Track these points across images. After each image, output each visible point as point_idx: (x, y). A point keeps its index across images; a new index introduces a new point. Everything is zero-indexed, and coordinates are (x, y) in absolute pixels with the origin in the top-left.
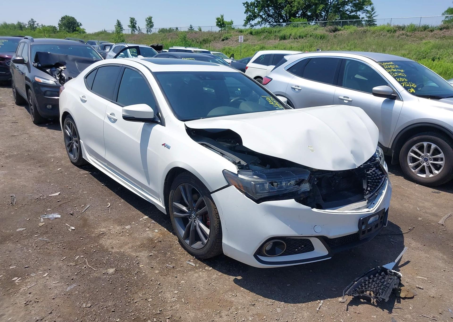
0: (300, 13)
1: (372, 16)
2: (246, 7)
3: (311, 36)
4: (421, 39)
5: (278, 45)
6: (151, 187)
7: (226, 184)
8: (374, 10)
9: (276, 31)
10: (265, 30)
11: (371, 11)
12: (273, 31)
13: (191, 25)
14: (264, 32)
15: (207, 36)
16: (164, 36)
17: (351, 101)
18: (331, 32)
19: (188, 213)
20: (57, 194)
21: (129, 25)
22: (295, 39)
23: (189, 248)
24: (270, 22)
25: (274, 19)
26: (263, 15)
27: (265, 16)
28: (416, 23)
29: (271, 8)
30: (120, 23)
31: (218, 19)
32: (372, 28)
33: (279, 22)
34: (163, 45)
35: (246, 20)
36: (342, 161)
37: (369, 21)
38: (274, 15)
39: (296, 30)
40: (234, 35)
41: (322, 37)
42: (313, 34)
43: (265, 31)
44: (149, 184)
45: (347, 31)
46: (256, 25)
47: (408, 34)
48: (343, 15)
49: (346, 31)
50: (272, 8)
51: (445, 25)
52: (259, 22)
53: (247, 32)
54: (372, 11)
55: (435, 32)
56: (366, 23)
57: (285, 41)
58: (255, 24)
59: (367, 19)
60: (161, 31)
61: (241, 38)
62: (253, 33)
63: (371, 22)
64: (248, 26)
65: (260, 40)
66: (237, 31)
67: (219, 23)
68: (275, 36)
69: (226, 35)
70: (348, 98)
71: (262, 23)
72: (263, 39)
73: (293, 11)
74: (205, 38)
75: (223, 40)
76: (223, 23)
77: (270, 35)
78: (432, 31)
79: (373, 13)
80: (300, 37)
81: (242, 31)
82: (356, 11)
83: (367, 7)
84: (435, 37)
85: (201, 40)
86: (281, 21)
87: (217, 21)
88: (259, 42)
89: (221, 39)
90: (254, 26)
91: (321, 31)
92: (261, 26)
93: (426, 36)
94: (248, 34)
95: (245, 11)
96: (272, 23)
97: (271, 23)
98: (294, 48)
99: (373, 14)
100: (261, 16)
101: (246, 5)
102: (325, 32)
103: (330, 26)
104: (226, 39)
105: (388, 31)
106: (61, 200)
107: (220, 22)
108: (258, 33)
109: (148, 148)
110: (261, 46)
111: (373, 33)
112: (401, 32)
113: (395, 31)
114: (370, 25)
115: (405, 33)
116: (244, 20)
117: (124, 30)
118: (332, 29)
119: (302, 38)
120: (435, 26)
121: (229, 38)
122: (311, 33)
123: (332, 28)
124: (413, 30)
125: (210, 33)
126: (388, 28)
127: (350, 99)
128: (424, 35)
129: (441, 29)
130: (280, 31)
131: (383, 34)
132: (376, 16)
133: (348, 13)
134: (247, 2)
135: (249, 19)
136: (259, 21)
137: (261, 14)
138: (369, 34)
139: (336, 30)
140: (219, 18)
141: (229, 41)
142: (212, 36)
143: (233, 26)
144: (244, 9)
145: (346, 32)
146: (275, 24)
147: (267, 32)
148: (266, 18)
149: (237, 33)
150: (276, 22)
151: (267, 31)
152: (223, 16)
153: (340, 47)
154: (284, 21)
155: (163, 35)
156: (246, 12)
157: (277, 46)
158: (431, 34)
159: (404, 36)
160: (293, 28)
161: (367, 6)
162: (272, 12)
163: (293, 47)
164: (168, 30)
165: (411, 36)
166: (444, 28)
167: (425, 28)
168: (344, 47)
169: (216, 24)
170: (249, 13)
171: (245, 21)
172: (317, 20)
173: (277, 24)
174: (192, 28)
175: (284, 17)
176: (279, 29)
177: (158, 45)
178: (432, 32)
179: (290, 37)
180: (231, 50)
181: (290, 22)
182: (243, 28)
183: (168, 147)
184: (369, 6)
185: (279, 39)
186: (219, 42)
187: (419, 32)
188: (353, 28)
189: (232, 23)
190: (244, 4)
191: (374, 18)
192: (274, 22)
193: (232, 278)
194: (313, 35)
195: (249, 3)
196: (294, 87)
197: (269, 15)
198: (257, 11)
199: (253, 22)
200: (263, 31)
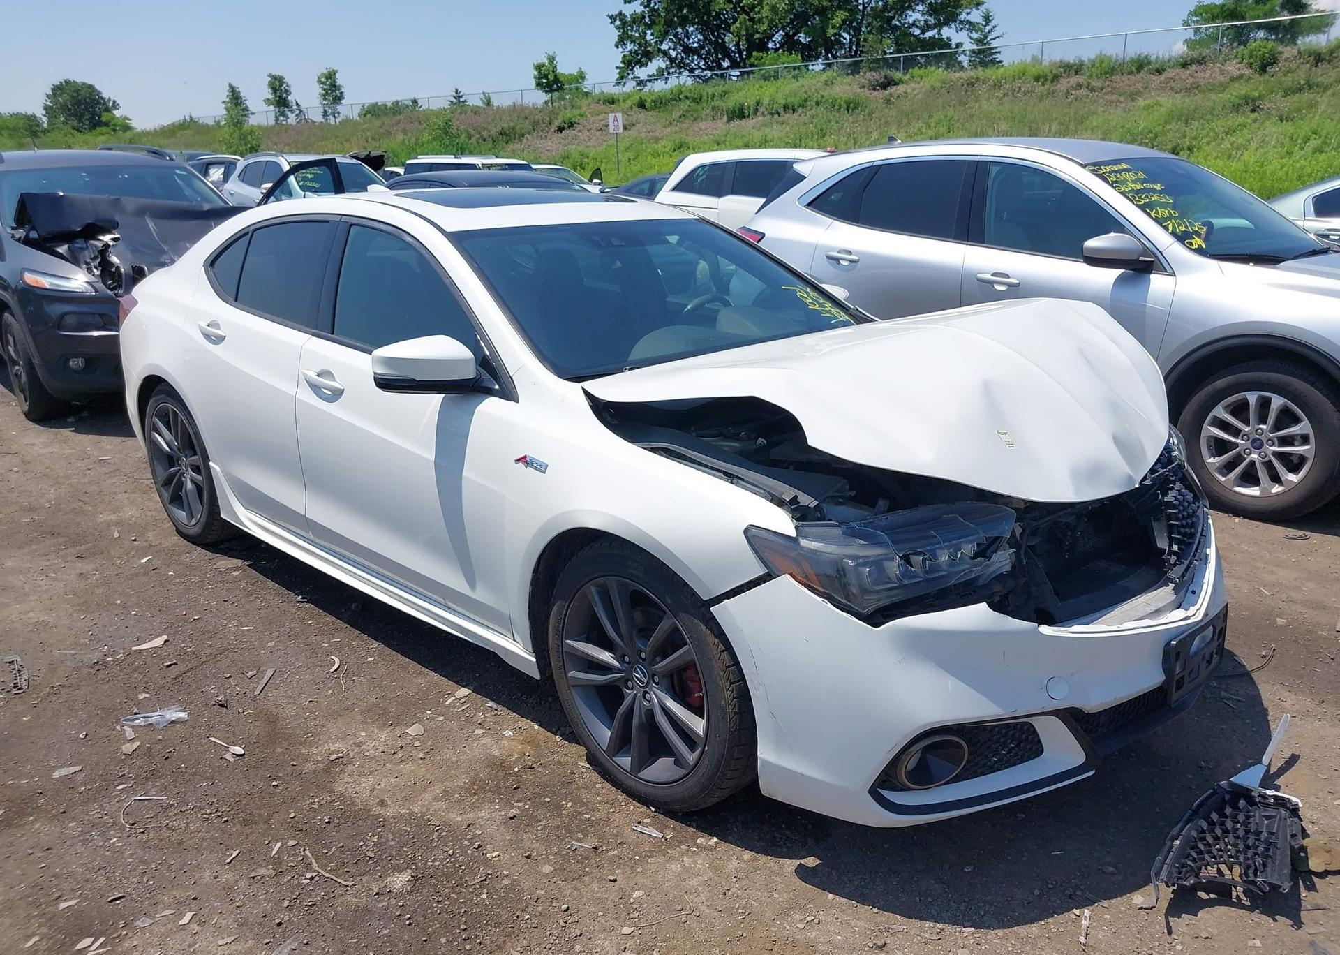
0: (778, 37)
1: (988, 39)
2: (617, 28)
3: (818, 103)
4: (1133, 96)
5: (726, 136)
6: (480, 595)
7: (760, 571)
8: (990, 21)
9: (714, 95)
10: (681, 92)
11: (984, 23)
12: (705, 94)
13: (457, 91)
14: (680, 99)
15: (512, 121)
16: (380, 127)
17: (1018, 285)
18: (875, 89)
19: (618, 670)
20: (159, 642)
21: (268, 100)
22: (772, 114)
23: (631, 782)
24: (692, 70)
25: (705, 59)
26: (669, 49)
27: (678, 53)
28: (1114, 50)
29: (691, 29)
30: (239, 92)
31: (539, 67)
32: (990, 73)
33: (720, 67)
34: (384, 154)
35: (622, 65)
36: (1094, 472)
37: (980, 52)
38: (702, 47)
39: (773, 89)
40: (590, 113)
41: (851, 106)
42: (822, 97)
43: (681, 96)
44: (472, 585)
45: (921, 83)
46: (651, 79)
47: (1094, 84)
48: (903, 39)
49: (919, 83)
50: (697, 29)
51: (1195, 54)
52: (660, 72)
53: (629, 103)
54: (987, 24)
55: (1170, 73)
56: (972, 59)
57: (743, 122)
58: (649, 76)
59: (975, 47)
60: (369, 112)
61: (616, 120)
62: (647, 105)
63: (985, 56)
64: (630, 85)
65: (671, 124)
66: (599, 100)
67: (544, 81)
68: (713, 109)
69: (569, 114)
70: (1008, 277)
71: (669, 74)
72: (678, 121)
73: (758, 32)
74: (505, 125)
75: (560, 129)
76: (556, 80)
77: (699, 107)
78: (1159, 71)
79: (988, 28)
80: (786, 107)
81: (613, 99)
82: (939, 25)
83: (968, 14)
84: (1172, 89)
85: (494, 131)
86: (726, 64)
87: (536, 73)
88: (668, 130)
89: (553, 128)
90: (648, 83)
91: (846, 87)
92: (666, 83)
93: (1146, 88)
94: (631, 108)
95: (616, 39)
96: (700, 70)
97: (697, 72)
98: (772, 141)
99: (989, 32)
100: (665, 53)
101: (618, 23)
102: (859, 90)
103: (870, 71)
104: (569, 127)
105: (1037, 79)
106: (175, 661)
107: (546, 77)
108: (661, 103)
109: (463, 473)
110: (677, 142)
111: (995, 85)
112: (1074, 80)
113: (1056, 78)
114: (984, 64)
115: (1085, 83)
116: (617, 68)
117: (253, 114)
118: (877, 81)
119: (794, 111)
120: (1167, 57)
121: (577, 121)
122: (817, 97)
123: (878, 77)
124: (1106, 73)
125: (519, 111)
126: (1034, 71)
127: (1011, 280)
128: (1139, 86)
129: (1185, 65)
130: (725, 93)
131: (1023, 89)
132: (998, 37)
133: (917, 32)
134: (620, 13)
135: (629, 64)
136: (659, 68)
137: (664, 47)
138: (982, 90)
139: (887, 84)
140: (544, 65)
141: (579, 131)
142: (526, 118)
143: (587, 86)
144: (615, 34)
145: (916, 86)
146: (709, 73)
147: (687, 97)
148: (679, 56)
149: (601, 107)
150: (710, 68)
151: (689, 95)
152: (554, 59)
153: (906, 132)
154: (734, 65)
155: (378, 123)
156: (621, 42)
157: (723, 139)
158: (1158, 79)
159: (1083, 92)
160: (762, 82)
161: (969, 11)
162: (695, 39)
163: (770, 137)
164: (390, 108)
165: (1102, 89)
166: (1192, 62)
167: (1140, 64)
168: (919, 130)
169: (533, 83)
170: (630, 47)
171: (618, 70)
172: (830, 55)
173: (715, 74)
174: (461, 100)
175: (733, 52)
176: (724, 89)
177: (368, 155)
178: (1160, 74)
179: (756, 110)
180: (588, 158)
181: (752, 65)
182: (616, 90)
183: (542, 468)
184: (974, 10)
185: (725, 118)
186: (549, 137)
187: (1125, 78)
188: (937, 75)
189: (581, 77)
190: (613, 18)
191: (994, 44)
192: (705, 70)
193: (791, 865)
194: (824, 100)
195: (626, 17)
196: (835, 254)
197: (688, 50)
198: (652, 37)
199: (642, 73)
200: (676, 97)
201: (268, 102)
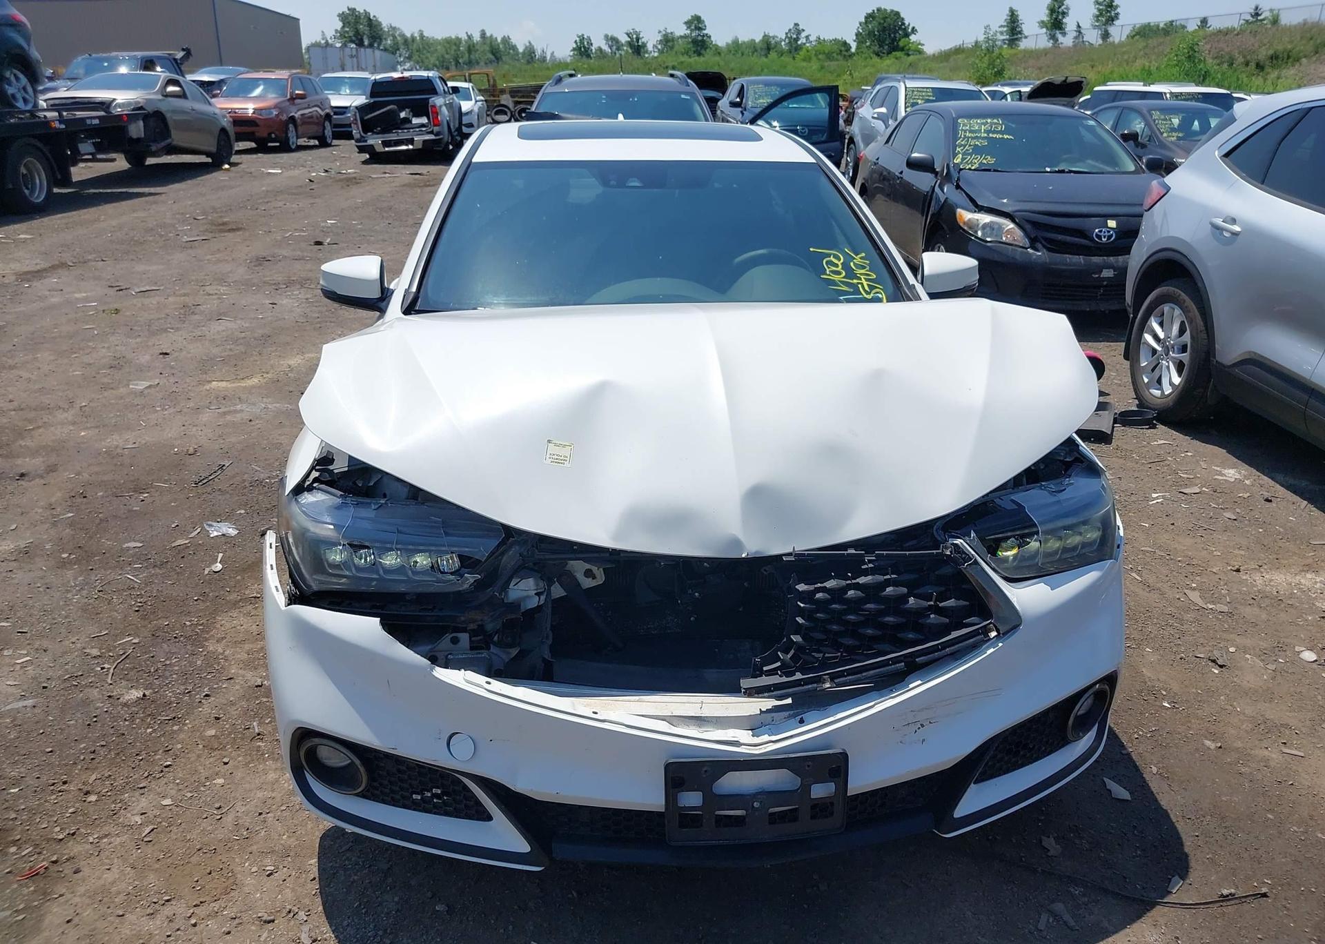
13: (1257, 8)
15: (1291, 42)
21: (1043, 22)
30: (1017, 16)
34: (1083, 80)
60: (1138, 33)
74: (1281, 47)
117: (1026, 37)
125: (1306, 31)
142: (1312, 38)
155: (1142, 45)
164: (1163, 29)
174: (1259, 18)
196: (1219, 221)
201: (1042, 24)
